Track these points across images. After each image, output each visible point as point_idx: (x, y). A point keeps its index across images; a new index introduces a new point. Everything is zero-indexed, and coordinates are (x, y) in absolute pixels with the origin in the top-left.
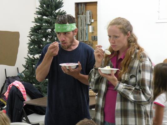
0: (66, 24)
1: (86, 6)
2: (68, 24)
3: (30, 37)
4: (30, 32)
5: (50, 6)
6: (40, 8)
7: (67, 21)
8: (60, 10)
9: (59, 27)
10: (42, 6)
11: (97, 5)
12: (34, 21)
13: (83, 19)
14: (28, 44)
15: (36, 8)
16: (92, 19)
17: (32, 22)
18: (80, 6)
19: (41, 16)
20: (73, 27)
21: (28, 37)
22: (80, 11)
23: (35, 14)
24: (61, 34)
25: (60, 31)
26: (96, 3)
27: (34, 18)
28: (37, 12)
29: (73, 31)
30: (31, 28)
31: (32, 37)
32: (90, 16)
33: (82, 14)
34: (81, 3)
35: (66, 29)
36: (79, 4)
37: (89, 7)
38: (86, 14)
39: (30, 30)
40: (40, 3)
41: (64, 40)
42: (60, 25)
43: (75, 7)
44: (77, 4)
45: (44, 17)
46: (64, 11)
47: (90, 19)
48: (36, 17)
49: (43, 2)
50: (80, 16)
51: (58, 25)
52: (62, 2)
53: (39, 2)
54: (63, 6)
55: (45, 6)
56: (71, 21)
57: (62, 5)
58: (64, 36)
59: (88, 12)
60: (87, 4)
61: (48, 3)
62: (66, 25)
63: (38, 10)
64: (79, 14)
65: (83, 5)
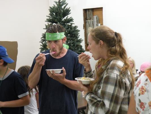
0: (56, 32)
1: (93, 11)
2: (58, 33)
3: (42, 42)
4: (42, 38)
5: (58, 13)
6: (50, 16)
7: (57, 30)
8: (68, 17)
9: (50, 36)
10: (51, 14)
11: (102, 10)
12: (45, 28)
13: (91, 24)
14: (40, 49)
15: (47, 16)
16: (99, 23)
17: (44, 29)
18: (88, 12)
19: (51, 23)
20: (62, 36)
21: (40, 42)
22: (88, 16)
23: (45, 21)
24: (51, 42)
25: (51, 40)
26: (102, 8)
27: (45, 25)
28: (47, 20)
29: (62, 39)
30: (42, 34)
31: (43, 43)
32: (97, 21)
33: (90, 19)
34: (89, 9)
35: (56, 37)
36: (87, 10)
37: (96, 12)
38: (93, 19)
39: (42, 36)
40: (50, 12)
41: (54, 48)
42: (51, 34)
43: (84, 13)
44: (85, 11)
45: (54, 24)
46: (71, 17)
47: (97, 23)
48: (47, 24)
49: (52, 10)
50: (88, 21)
51: (49, 34)
52: (70, 9)
53: (49, 10)
54: (71, 13)
55: (54, 14)
56: (61, 30)
57: (69, 12)
58: (55, 44)
59: (95, 17)
60: (94, 10)
61: (57, 11)
62: (56, 34)
63: (48, 18)
64: (87, 19)
65: (90, 11)
